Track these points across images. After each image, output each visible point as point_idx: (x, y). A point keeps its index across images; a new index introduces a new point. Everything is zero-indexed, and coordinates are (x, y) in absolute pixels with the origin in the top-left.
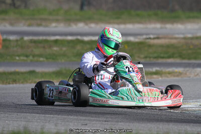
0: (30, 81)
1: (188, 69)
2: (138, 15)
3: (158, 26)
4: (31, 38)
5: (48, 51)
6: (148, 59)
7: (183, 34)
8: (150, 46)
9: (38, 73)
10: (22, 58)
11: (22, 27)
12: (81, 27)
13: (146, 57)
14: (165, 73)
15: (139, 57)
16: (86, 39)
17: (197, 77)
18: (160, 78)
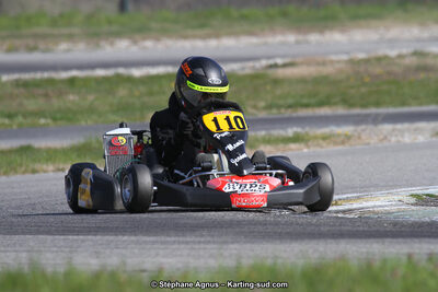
0: (23, 169)
1: (363, 127)
2: (244, 18)
3: (291, 38)
5: (56, 103)
6: (274, 111)
7: (348, 53)
8: (276, 82)
9: (39, 150)
12: (122, 48)
13: (269, 107)
14: (316, 138)
15: (255, 107)
16: (137, 73)
17: (386, 143)
18: (305, 150)
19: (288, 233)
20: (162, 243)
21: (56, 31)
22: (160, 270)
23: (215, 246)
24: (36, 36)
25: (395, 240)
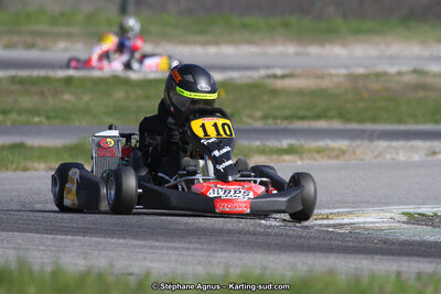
0: (14, 166)
1: (358, 142)
2: (244, 26)
3: (291, 49)
5: (51, 102)
6: (270, 121)
7: (347, 67)
8: (274, 92)
9: (32, 148)
13: (265, 117)
14: (310, 151)
15: (251, 116)
16: (134, 76)
17: (380, 160)
18: (299, 163)
19: (277, 244)
20: (151, 247)
21: (55, 30)
22: (147, 275)
23: (203, 253)
24: (35, 34)
25: (384, 257)
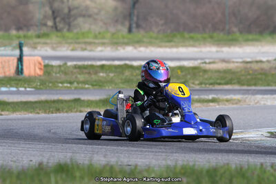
0: (75, 110)
2: (192, 38)
3: (214, 49)
4: (75, 63)
5: (94, 77)
6: (203, 86)
7: (242, 58)
8: (205, 71)
9: (83, 101)
10: (65, 85)
11: (65, 51)
12: (129, 51)
13: (201, 84)
14: (223, 100)
15: (193, 83)
16: (135, 63)
17: (258, 105)
18: (218, 106)
21: (97, 41)
